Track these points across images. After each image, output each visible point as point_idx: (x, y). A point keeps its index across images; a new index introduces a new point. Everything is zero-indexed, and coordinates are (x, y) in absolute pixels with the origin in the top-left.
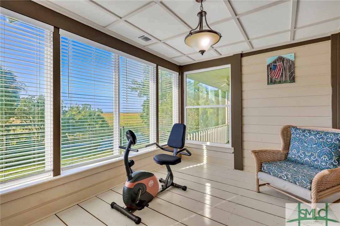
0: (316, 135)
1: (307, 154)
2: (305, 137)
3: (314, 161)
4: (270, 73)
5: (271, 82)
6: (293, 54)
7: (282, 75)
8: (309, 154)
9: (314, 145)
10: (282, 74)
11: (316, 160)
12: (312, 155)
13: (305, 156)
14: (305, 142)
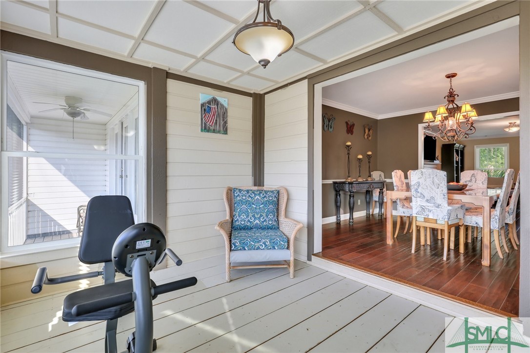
0: (259, 194)
1: (256, 216)
2: (252, 198)
3: (263, 222)
4: (204, 116)
5: (205, 129)
6: (226, 100)
7: (216, 123)
8: (258, 216)
9: (261, 205)
10: (216, 120)
11: (265, 220)
12: (261, 216)
13: (255, 218)
14: (253, 204)
